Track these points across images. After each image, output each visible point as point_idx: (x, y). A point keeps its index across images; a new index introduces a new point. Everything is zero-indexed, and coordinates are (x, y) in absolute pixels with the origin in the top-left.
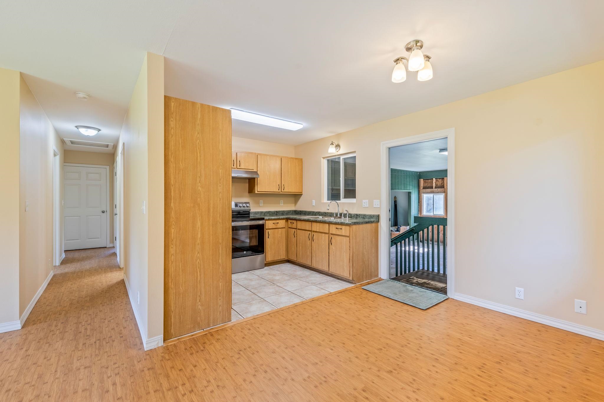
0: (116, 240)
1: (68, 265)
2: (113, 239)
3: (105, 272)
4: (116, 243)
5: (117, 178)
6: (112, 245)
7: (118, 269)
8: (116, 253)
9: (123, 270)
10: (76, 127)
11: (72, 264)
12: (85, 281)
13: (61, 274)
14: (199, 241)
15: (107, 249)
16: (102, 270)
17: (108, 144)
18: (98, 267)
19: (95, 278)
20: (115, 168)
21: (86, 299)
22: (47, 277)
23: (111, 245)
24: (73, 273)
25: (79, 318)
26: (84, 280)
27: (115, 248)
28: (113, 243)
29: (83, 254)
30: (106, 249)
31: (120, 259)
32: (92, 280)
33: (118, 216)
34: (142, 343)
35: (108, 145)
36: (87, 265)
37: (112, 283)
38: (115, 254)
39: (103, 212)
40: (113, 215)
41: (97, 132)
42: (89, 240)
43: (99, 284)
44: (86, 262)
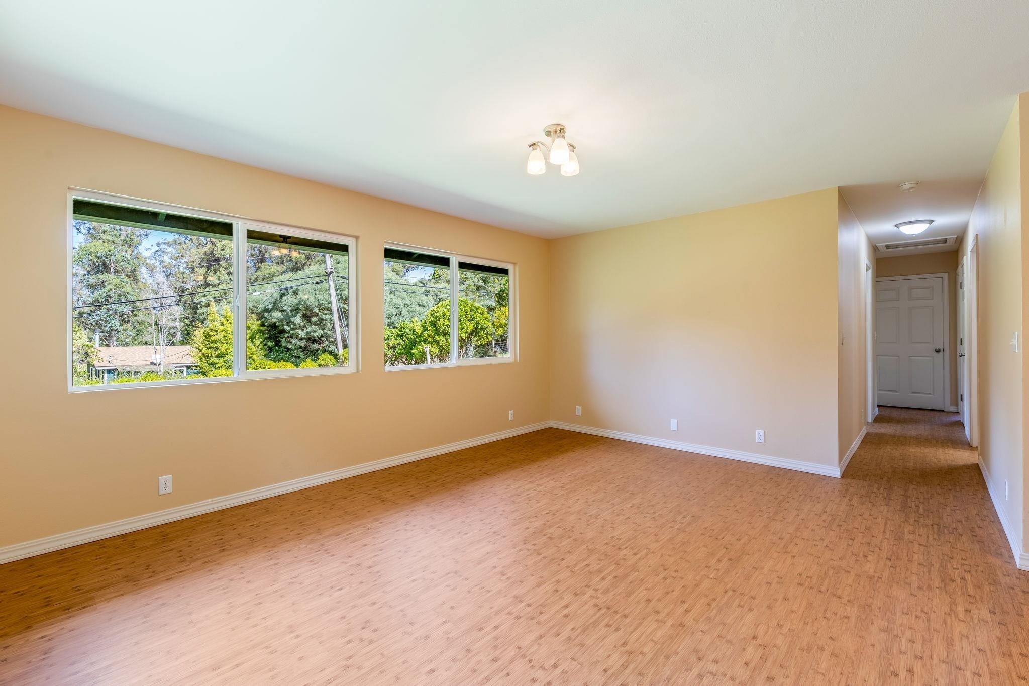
0: (962, 400)
1: (885, 425)
2: (957, 398)
3: (943, 446)
4: (963, 406)
5: (963, 293)
6: (955, 409)
7: (966, 447)
8: (963, 423)
9: (977, 451)
10: (896, 226)
11: (889, 424)
12: (911, 450)
13: (877, 434)
15: (945, 413)
16: (937, 441)
17: (946, 237)
18: (930, 437)
19: (926, 451)
20: (961, 275)
21: (915, 472)
22: (860, 432)
23: (953, 409)
24: (894, 436)
25: (906, 491)
26: (909, 449)
27: (962, 413)
28: (956, 405)
29: (904, 414)
30: (942, 413)
31: (971, 431)
32: (922, 451)
33: (966, 358)
34: (1012, 557)
35: (947, 239)
36: (912, 430)
37: (956, 463)
38: (961, 424)
39: (938, 351)
40: (955, 356)
41: (928, 224)
42: (912, 394)
43: (933, 459)
44: (910, 426)
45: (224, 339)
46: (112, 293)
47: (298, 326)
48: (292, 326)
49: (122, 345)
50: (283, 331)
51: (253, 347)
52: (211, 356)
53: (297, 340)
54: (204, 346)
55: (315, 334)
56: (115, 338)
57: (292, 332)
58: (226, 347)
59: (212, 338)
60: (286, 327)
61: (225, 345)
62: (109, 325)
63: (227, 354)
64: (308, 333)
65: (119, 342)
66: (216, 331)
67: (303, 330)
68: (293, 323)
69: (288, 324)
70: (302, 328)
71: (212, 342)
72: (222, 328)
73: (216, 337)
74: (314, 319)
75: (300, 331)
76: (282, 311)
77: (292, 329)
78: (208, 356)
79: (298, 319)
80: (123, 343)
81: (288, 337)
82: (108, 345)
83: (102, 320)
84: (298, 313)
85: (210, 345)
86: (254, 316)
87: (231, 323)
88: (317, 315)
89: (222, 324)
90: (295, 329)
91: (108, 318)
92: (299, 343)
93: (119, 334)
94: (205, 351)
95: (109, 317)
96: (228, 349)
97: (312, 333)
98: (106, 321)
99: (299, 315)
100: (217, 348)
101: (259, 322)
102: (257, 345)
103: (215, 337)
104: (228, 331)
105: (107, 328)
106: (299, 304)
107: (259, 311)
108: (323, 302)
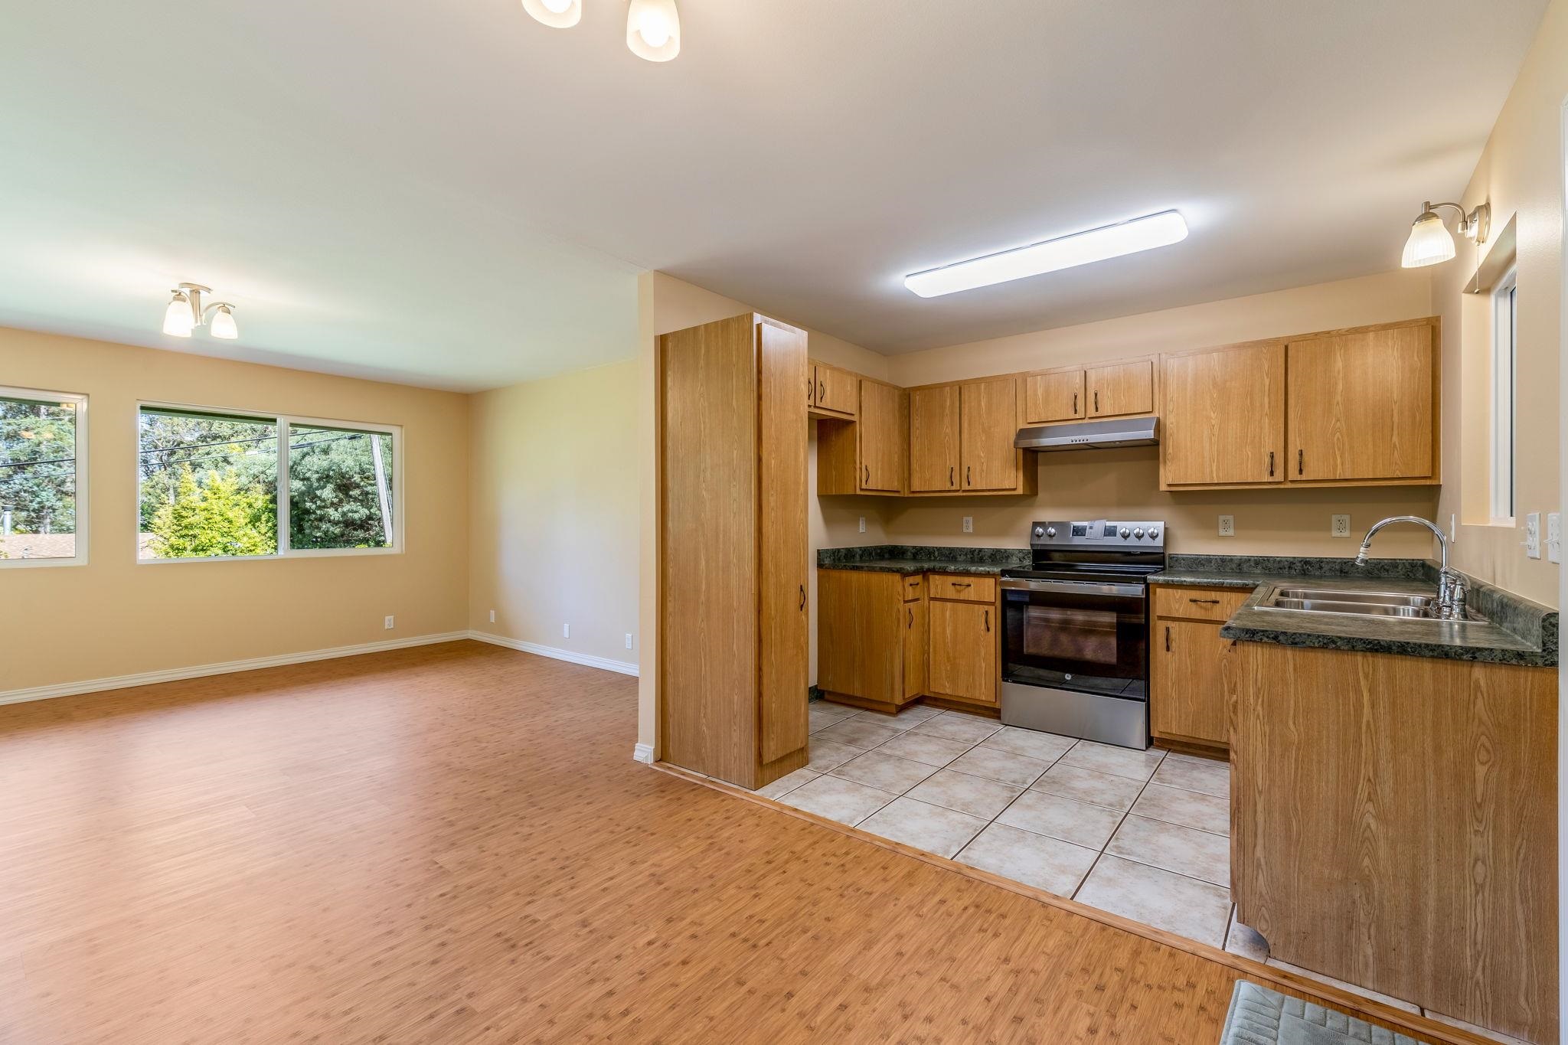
14: (703, 598)
45: (206, 522)
46: (43, 448)
47: (328, 502)
48: (318, 503)
49: (61, 531)
50: (307, 512)
51: (257, 534)
52: (185, 549)
53: (328, 525)
54: (173, 533)
55: (356, 516)
56: (48, 520)
57: (318, 512)
58: (211, 535)
59: (185, 522)
60: (308, 505)
61: (209, 531)
62: (38, 499)
63: (211, 546)
64: (344, 514)
65: (56, 527)
66: (194, 510)
67: (336, 510)
68: (319, 498)
69: (312, 501)
70: (335, 506)
71: (186, 527)
72: (204, 505)
73: (192, 518)
74: (355, 493)
75: (331, 511)
76: (303, 480)
77: (319, 508)
78: (178, 549)
79: (328, 493)
80: (63, 527)
81: (316, 519)
82: (36, 532)
83: (25, 491)
84: (328, 482)
85: (183, 532)
86: (260, 487)
87: (219, 498)
88: (358, 486)
89: (205, 499)
90: (324, 507)
91: (35, 488)
92: (332, 529)
93: (56, 514)
94: (173, 540)
95: (38, 486)
96: (213, 537)
97: (350, 514)
98: (33, 493)
99: (330, 487)
100: (195, 537)
101: (269, 497)
102: (263, 532)
103: (192, 520)
104: (213, 509)
105: (34, 503)
106: (330, 469)
107: (270, 479)
108: (368, 466)
